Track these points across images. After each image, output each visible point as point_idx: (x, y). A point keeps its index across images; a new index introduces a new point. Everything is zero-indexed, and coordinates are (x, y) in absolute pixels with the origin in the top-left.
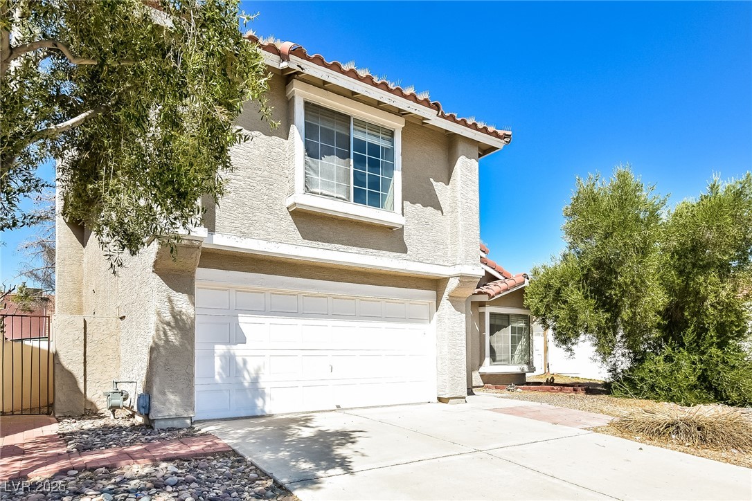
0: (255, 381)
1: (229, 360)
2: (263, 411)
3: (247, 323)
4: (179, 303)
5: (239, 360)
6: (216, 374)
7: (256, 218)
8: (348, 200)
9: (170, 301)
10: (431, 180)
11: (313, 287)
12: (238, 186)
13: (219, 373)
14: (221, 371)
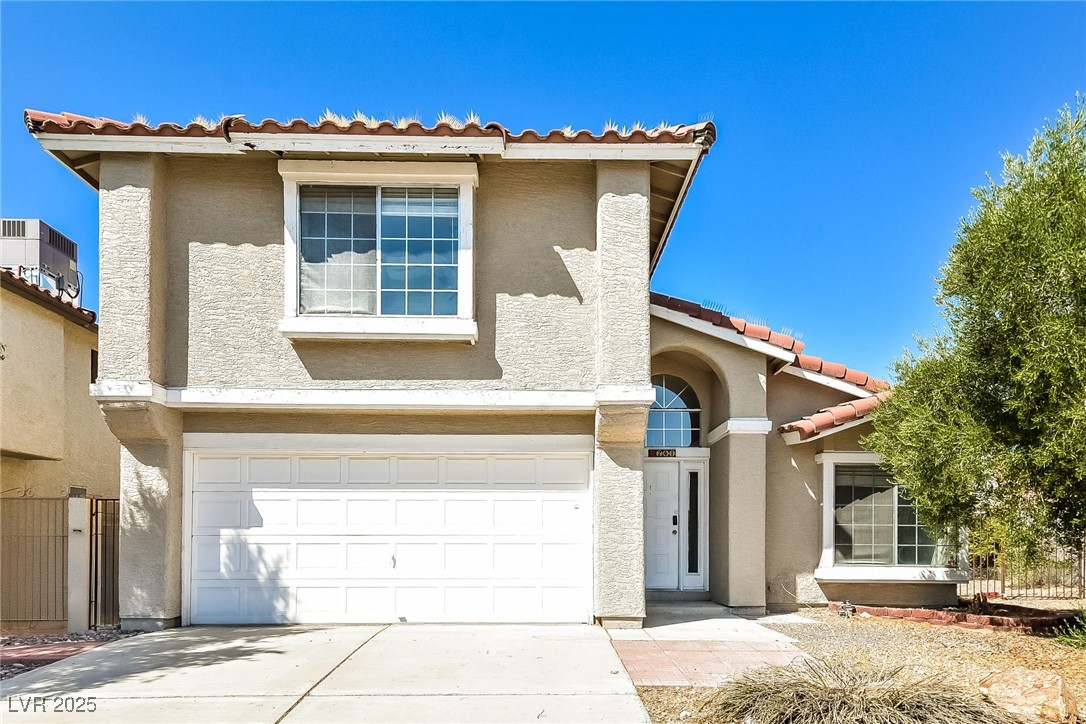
0: (274, 576)
1: (239, 548)
2: (284, 616)
3: (265, 500)
4: (149, 478)
5: (253, 548)
6: (222, 566)
7: (243, 361)
8: (372, 312)
9: (139, 476)
10: (557, 248)
11: (356, 446)
12: (218, 322)
13: (225, 564)
14: (228, 561)
